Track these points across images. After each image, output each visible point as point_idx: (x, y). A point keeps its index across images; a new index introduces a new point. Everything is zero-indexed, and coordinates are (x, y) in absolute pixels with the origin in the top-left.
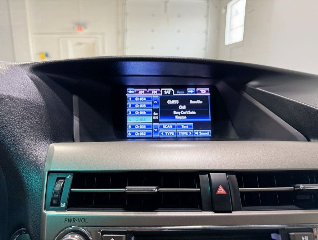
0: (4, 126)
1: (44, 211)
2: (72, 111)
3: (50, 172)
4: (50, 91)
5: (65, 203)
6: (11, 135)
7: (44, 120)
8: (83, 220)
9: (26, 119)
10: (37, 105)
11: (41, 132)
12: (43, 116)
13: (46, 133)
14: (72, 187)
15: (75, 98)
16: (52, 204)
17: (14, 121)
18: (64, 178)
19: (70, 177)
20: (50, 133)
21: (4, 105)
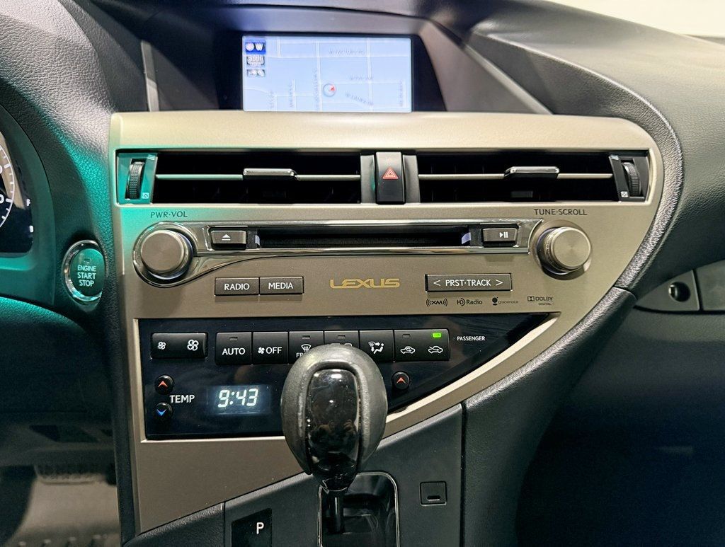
0: (31, 76)
1: (117, 205)
2: (142, 69)
3: (119, 152)
4: (97, 28)
5: (148, 194)
6: (44, 91)
7: (96, 75)
8: (180, 214)
9: (65, 69)
10: (81, 49)
11: (94, 94)
12: (93, 68)
13: (103, 97)
14: (158, 172)
15: (145, 48)
16: (127, 196)
17: (46, 69)
18: (144, 161)
19: (153, 159)
20: (108, 99)
21: (25, 41)
